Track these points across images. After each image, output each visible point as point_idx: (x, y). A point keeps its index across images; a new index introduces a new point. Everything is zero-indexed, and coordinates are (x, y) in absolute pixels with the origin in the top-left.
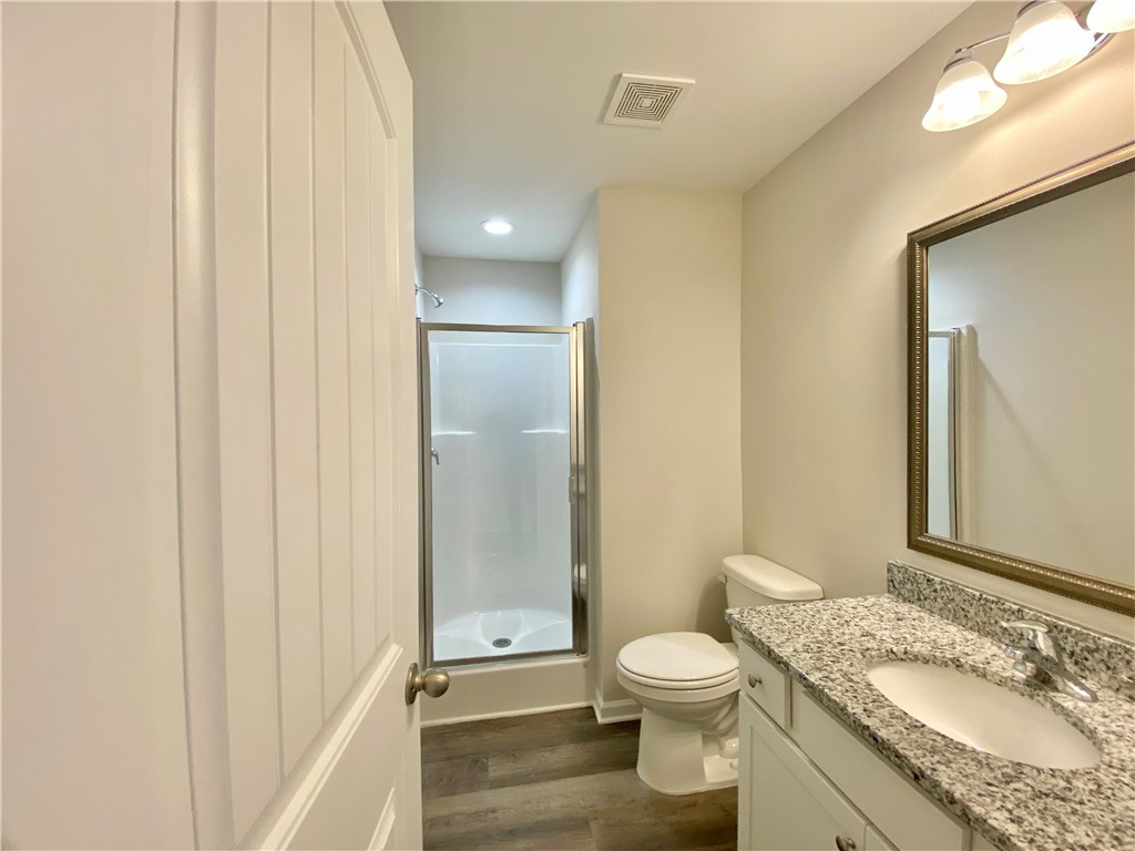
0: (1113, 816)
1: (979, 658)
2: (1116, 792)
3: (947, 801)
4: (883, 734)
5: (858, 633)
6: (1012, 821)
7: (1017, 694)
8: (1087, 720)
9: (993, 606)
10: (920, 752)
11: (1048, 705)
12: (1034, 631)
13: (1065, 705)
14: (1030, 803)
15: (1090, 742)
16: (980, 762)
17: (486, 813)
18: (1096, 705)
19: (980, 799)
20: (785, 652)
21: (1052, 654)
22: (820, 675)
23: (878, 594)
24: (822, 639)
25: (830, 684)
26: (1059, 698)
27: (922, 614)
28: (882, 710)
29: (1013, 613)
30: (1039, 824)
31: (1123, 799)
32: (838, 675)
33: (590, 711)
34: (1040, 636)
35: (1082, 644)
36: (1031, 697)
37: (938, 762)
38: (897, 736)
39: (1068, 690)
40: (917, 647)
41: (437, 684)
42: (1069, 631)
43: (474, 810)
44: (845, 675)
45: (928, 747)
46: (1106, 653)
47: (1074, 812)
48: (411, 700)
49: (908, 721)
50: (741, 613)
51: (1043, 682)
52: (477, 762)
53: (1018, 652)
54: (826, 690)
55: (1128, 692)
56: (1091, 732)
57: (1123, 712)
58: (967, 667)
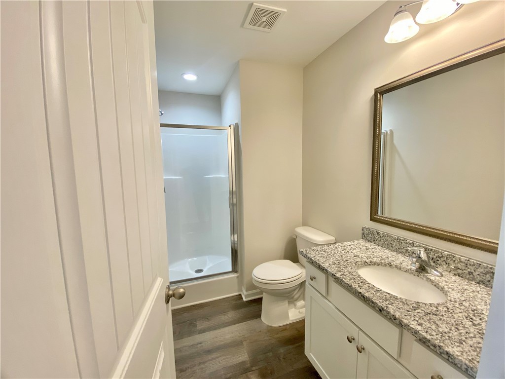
0: (454, 320)
1: (398, 262)
2: (454, 310)
3: (393, 319)
4: (366, 295)
5: (353, 256)
6: (419, 325)
7: (413, 275)
8: (440, 284)
9: (402, 242)
10: (381, 301)
11: (425, 279)
12: (420, 250)
13: (431, 278)
14: (424, 317)
15: (441, 292)
16: (403, 302)
17: (197, 344)
18: (442, 278)
19: (406, 317)
20: (326, 265)
21: (426, 259)
22: (340, 274)
23: (358, 239)
24: (339, 259)
25: (344, 277)
26: (429, 276)
27: (375, 246)
28: (365, 286)
29: (410, 244)
30: (429, 325)
31: (457, 313)
32: (347, 273)
33: (240, 296)
34: (422, 252)
35: (436, 255)
36: (418, 276)
37: (388, 304)
38: (372, 295)
39: (432, 273)
40: (375, 260)
41: (180, 293)
42: (432, 250)
43: (192, 344)
44: (350, 273)
45: (384, 298)
46: (445, 258)
47: (441, 319)
48: (167, 302)
49: (375, 289)
50: (306, 251)
51: (423, 270)
52: (192, 323)
53: (414, 259)
54: (343, 280)
55: (454, 272)
56: (442, 288)
57: (453, 280)
58: (394, 266)
